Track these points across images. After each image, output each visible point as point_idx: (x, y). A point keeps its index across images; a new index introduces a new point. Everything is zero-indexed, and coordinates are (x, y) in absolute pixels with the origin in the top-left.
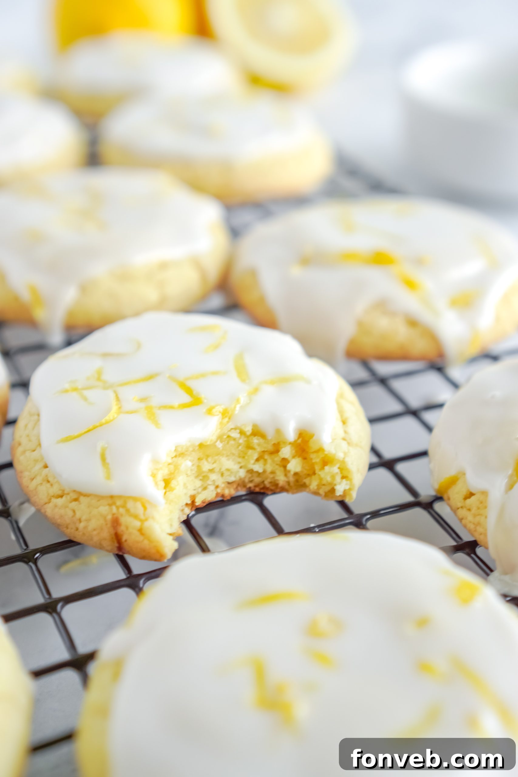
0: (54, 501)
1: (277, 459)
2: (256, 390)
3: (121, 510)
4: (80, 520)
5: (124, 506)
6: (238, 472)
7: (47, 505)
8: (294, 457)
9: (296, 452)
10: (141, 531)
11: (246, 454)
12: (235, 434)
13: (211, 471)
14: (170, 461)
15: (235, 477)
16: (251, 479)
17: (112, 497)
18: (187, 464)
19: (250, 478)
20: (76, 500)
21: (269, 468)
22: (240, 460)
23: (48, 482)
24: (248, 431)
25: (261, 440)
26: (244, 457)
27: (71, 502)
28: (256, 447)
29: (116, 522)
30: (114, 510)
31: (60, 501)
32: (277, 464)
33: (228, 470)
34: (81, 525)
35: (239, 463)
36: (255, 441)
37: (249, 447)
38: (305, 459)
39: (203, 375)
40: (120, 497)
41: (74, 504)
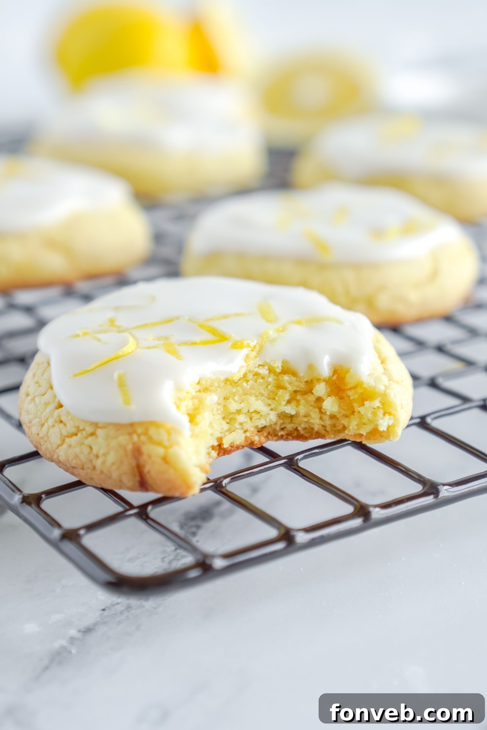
0: (68, 440)
1: (311, 398)
2: (284, 329)
3: (143, 438)
4: (97, 457)
5: (146, 433)
6: (269, 414)
7: (60, 447)
8: (329, 396)
9: (332, 391)
10: (165, 460)
11: (276, 394)
12: (264, 371)
13: (239, 412)
14: (194, 394)
15: (266, 420)
16: (282, 427)
17: (132, 425)
18: (212, 399)
19: (282, 424)
20: (93, 434)
21: (302, 410)
22: (270, 402)
23: (61, 422)
24: (278, 367)
25: (293, 379)
26: (274, 399)
27: (87, 438)
28: (288, 385)
29: (137, 452)
30: (135, 438)
31: (73, 440)
32: (311, 406)
33: (257, 412)
34: (98, 463)
35: (269, 405)
36: (286, 378)
37: (280, 387)
38: (341, 398)
39: (226, 317)
40: (141, 424)
41: (90, 439)
